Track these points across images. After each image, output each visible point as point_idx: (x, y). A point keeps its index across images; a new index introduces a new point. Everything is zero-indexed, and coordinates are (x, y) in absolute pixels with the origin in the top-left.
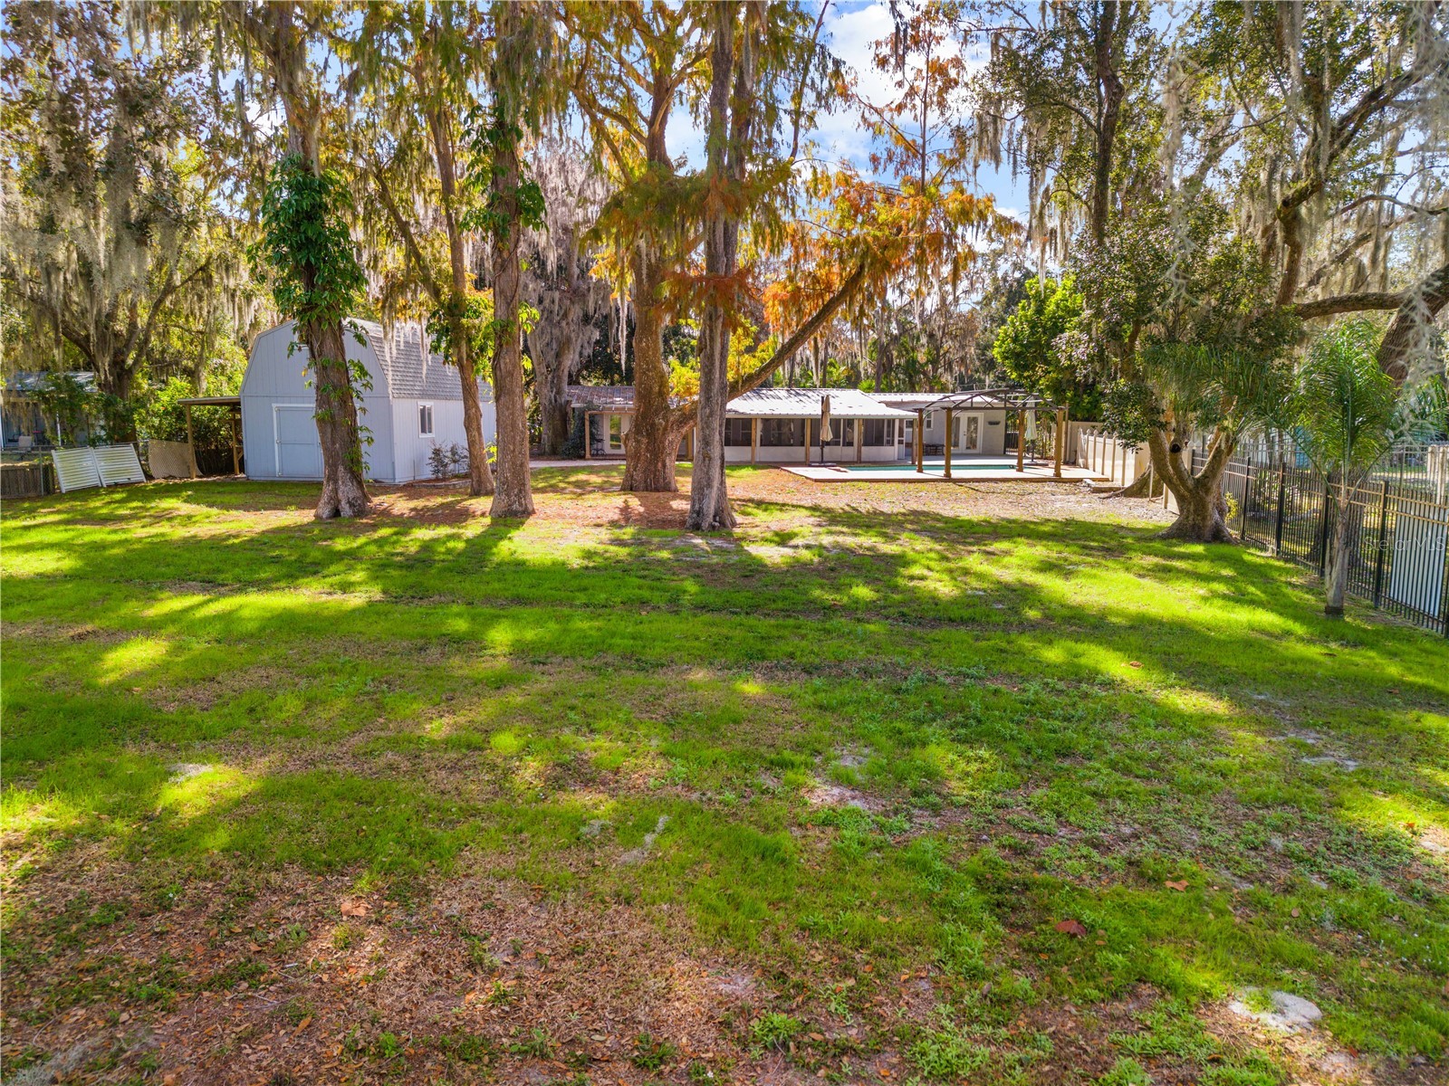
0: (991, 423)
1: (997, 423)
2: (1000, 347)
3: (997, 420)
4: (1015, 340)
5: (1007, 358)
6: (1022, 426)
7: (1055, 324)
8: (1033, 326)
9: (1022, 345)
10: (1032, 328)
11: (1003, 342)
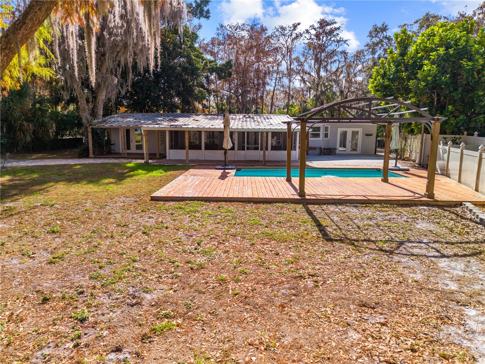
0: (367, 135)
1: (371, 135)
2: (373, 83)
3: (371, 133)
4: (384, 76)
5: (377, 91)
6: (389, 136)
7: (415, 62)
8: (398, 64)
9: (389, 79)
10: (397, 66)
11: (375, 80)
